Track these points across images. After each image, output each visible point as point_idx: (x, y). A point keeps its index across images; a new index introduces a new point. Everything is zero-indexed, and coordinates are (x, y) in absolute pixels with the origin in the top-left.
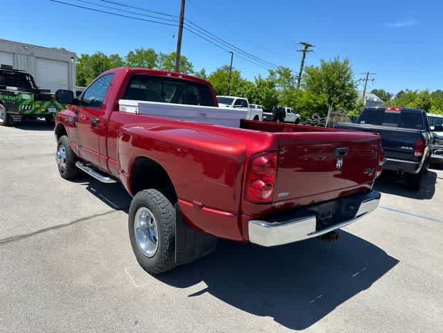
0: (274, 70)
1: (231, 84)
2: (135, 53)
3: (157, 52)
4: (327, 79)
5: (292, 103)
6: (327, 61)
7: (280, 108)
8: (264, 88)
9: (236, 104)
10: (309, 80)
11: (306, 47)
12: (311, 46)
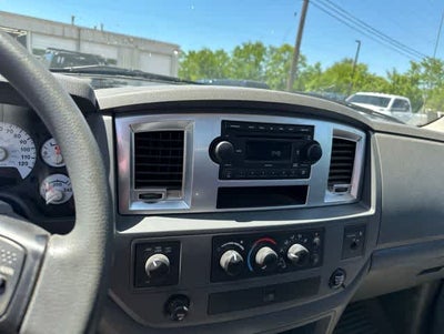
0: (418, 63)
2: (242, 47)
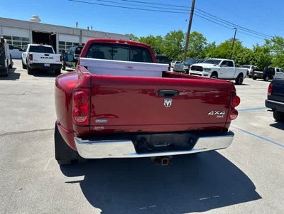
0: (270, 40)
2: (170, 34)
8: (260, 53)
9: (222, 64)
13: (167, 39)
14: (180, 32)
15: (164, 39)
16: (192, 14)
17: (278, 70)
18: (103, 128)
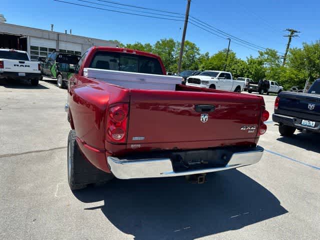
0: (263, 52)
1: (228, 63)
2: (161, 42)
3: (175, 41)
4: (308, 58)
5: (277, 77)
6: (309, 44)
7: (266, 81)
8: (254, 65)
9: (220, 76)
10: (292, 59)
11: (292, 33)
12: (296, 32)
13: (156, 47)
14: (172, 41)
15: (153, 47)
16: (187, 21)
17: (272, 83)
18: (139, 146)
